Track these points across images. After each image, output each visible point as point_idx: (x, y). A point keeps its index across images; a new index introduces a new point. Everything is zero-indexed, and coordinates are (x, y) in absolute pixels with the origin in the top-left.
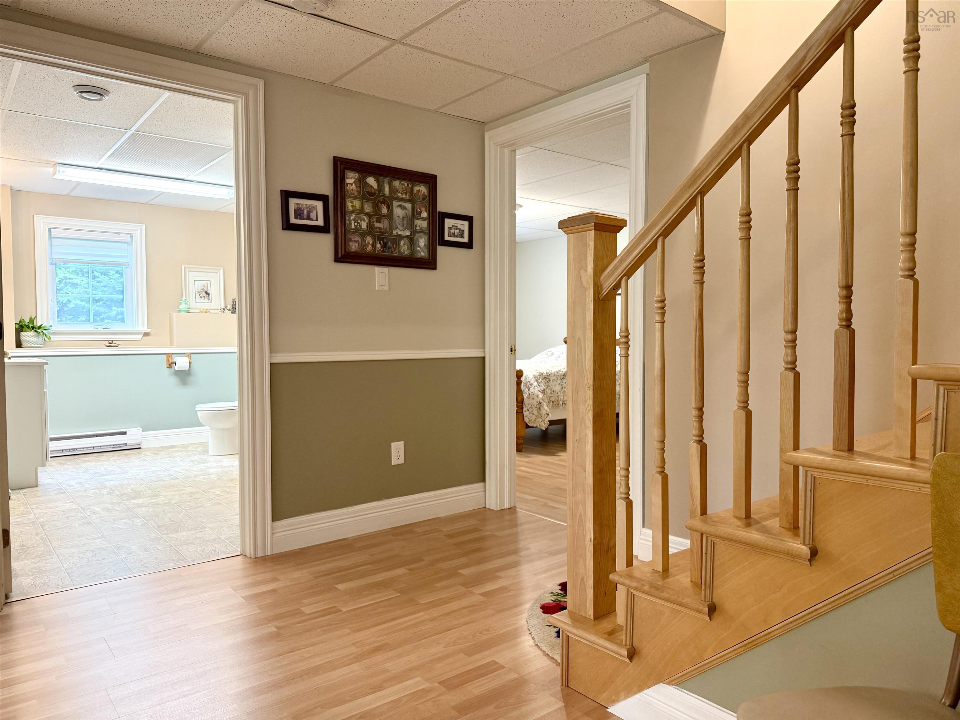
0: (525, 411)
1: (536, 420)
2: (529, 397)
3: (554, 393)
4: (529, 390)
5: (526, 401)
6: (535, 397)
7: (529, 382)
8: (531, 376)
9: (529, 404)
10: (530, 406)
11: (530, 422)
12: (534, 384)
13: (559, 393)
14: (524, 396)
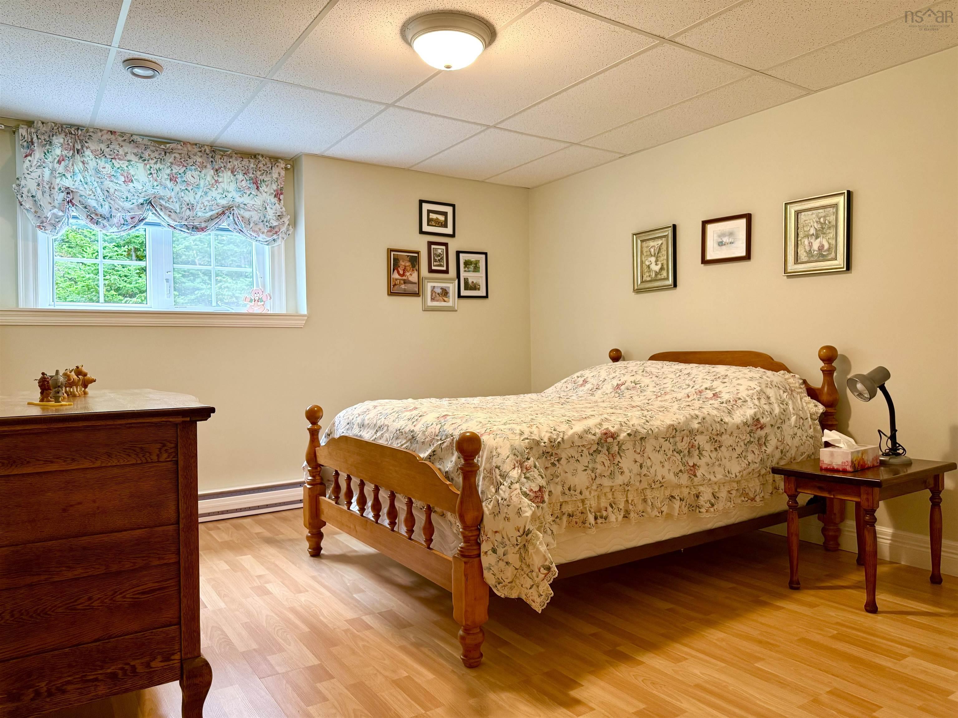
0: (486, 553)
1: (518, 581)
2: (495, 514)
3: (572, 492)
4: (497, 491)
5: (489, 524)
6: (512, 515)
7: (498, 467)
8: (505, 452)
9: (496, 532)
10: (498, 537)
11: (499, 587)
12: (511, 474)
13: (586, 493)
14: (485, 509)
